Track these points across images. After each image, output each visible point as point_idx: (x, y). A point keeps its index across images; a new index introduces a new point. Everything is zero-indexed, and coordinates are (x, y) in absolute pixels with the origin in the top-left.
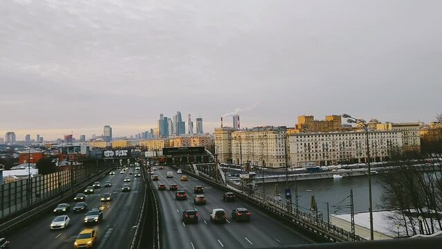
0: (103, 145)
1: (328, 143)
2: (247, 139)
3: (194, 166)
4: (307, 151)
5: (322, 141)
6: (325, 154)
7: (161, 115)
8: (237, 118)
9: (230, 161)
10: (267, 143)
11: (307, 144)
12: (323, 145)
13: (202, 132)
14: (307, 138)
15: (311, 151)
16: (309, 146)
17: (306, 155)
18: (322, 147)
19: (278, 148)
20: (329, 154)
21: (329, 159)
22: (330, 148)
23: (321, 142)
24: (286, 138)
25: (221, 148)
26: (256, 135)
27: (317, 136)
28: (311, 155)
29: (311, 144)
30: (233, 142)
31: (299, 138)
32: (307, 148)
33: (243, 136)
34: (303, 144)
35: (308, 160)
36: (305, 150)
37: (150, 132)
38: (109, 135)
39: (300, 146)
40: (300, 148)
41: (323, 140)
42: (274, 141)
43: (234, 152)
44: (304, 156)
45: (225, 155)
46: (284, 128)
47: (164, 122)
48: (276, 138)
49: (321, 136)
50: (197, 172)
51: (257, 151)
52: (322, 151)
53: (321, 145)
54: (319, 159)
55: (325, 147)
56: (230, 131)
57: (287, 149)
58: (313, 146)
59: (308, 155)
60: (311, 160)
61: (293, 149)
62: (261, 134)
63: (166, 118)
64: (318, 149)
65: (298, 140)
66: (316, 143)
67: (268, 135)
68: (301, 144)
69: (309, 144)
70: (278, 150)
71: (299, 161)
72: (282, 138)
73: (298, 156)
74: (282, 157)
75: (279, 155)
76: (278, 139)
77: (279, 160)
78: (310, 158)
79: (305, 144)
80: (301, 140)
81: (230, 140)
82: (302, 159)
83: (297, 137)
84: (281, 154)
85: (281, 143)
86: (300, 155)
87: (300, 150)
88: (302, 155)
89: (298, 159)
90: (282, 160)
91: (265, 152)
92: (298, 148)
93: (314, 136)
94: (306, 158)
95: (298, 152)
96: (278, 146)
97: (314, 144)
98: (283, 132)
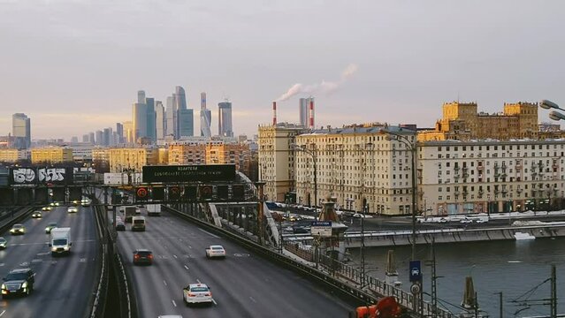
0: (12, 156)
1: (507, 164)
2: (330, 150)
3: (212, 206)
4: (461, 181)
5: (492, 158)
6: (500, 188)
7: (141, 94)
8: (307, 105)
9: (290, 197)
10: (372, 161)
11: (460, 165)
12: (496, 168)
13: (230, 133)
14: (460, 152)
15: (469, 180)
16: (465, 170)
17: (457, 189)
18: (492, 172)
19: (397, 173)
20: (507, 188)
21: (507, 199)
22: (509, 175)
23: (492, 162)
24: (414, 150)
25: (271, 170)
26: (350, 142)
27: (484, 148)
28: (469, 189)
29: (468, 165)
30: (299, 156)
31: (444, 152)
32: (460, 172)
33: (321, 144)
34: (452, 165)
35: (461, 199)
36: (456, 179)
37: (115, 129)
38: (24, 135)
39: (445, 169)
40: (444, 173)
41: (495, 156)
42: (389, 157)
43: (300, 177)
44: (452, 189)
45: (280, 184)
46: (412, 129)
47: (147, 110)
48: (394, 151)
49: (492, 148)
50: (218, 220)
51: (351, 178)
52: (492, 180)
53: (491, 167)
54: (485, 198)
55: (500, 172)
56: (292, 133)
57: (416, 173)
58: (474, 168)
59: (461, 190)
60: (469, 199)
61: (429, 174)
62: (360, 141)
63: (151, 101)
64: (485, 176)
65: (440, 156)
66: (480, 164)
67: (376, 142)
68: (448, 165)
69: (465, 164)
70: (398, 176)
71: (442, 201)
72: (406, 151)
73: (440, 190)
74: (404, 192)
75: (398, 186)
76: (397, 153)
77: (398, 198)
78: (465, 194)
79: (456, 164)
80: (448, 156)
81: (293, 152)
82: (448, 197)
83: (440, 150)
84: (404, 186)
85: (403, 161)
86: (444, 188)
87: (444, 178)
88: (448, 190)
89: (440, 198)
90: (404, 198)
91: (368, 179)
92: (440, 173)
93: (476, 148)
94: (457, 196)
95: (440, 182)
96: (398, 169)
97: (476, 164)
98: (410, 137)
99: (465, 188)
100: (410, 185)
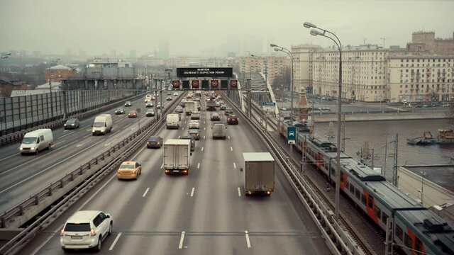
1: (446, 71)
4: (415, 81)
5: (437, 67)
6: (441, 86)
9: (310, 89)
10: (359, 68)
11: (415, 71)
12: (439, 74)
14: (416, 63)
15: (420, 81)
16: (418, 74)
17: (412, 86)
18: (436, 76)
19: (378, 76)
20: (446, 86)
21: (446, 93)
22: (447, 78)
23: (436, 69)
24: (386, 62)
25: (299, 75)
26: (346, 56)
27: (431, 61)
28: (420, 86)
29: (421, 71)
30: (315, 64)
31: (405, 63)
32: (415, 76)
33: (328, 57)
34: (410, 71)
35: (414, 93)
36: (412, 80)
39: (405, 73)
40: (404, 76)
41: (439, 65)
42: (369, 65)
43: (315, 77)
44: (409, 87)
45: (303, 82)
48: (373, 62)
49: (437, 61)
51: (346, 78)
52: (436, 81)
53: (436, 73)
54: (430, 91)
55: (441, 76)
56: (312, 50)
57: (387, 77)
58: (424, 73)
59: (415, 87)
60: (420, 92)
61: (395, 77)
62: (352, 55)
64: (431, 78)
65: (402, 65)
66: (428, 70)
67: (362, 56)
68: (407, 71)
69: (418, 70)
70: (374, 78)
71: (403, 94)
72: (381, 62)
73: (401, 86)
74: (378, 87)
75: (374, 84)
76: (374, 63)
77: (374, 92)
78: (417, 90)
79: (413, 70)
80: (407, 65)
81: (312, 62)
82: (406, 91)
83: (402, 61)
84: (377, 84)
85: (378, 69)
86: (404, 86)
87: (404, 79)
88: (407, 86)
89: (401, 92)
90: (378, 91)
91: (356, 79)
92: (402, 76)
93: (426, 61)
94: (412, 90)
95: (401, 81)
96: (374, 71)
97: (425, 70)
98: (383, 53)
99: (417, 86)
100: (382, 84)
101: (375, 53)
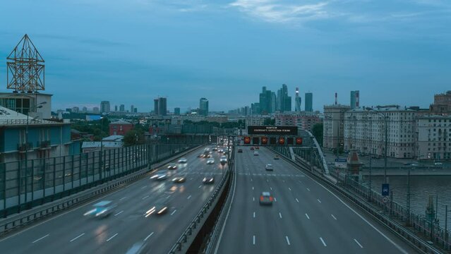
2: (364, 120)
4: (442, 140)
7: (264, 88)
8: (355, 94)
11: (443, 131)
14: (443, 123)
15: (447, 140)
16: (445, 133)
17: (440, 144)
19: (403, 134)
24: (414, 121)
25: (330, 130)
28: (447, 145)
29: (448, 131)
30: (346, 123)
31: (432, 123)
32: (442, 135)
33: (359, 117)
34: (437, 130)
35: (442, 150)
36: (440, 139)
37: (250, 107)
38: (205, 109)
39: (432, 132)
40: (432, 135)
42: (398, 124)
43: (346, 135)
44: (437, 144)
45: (335, 138)
47: (267, 97)
48: (401, 121)
51: (376, 136)
56: (343, 110)
57: (415, 135)
59: (442, 145)
61: (423, 136)
62: (381, 115)
63: (269, 92)
65: (430, 125)
67: (391, 116)
68: (435, 130)
69: (445, 130)
70: (403, 136)
71: (431, 151)
72: (409, 122)
73: (429, 144)
74: (407, 145)
75: (403, 142)
76: (403, 123)
77: (403, 148)
78: (445, 149)
79: (440, 130)
80: (435, 125)
81: (343, 121)
82: (434, 149)
83: (430, 121)
84: (407, 142)
85: (407, 128)
86: (432, 143)
87: (432, 137)
88: (434, 144)
89: (429, 149)
90: (407, 149)
92: (429, 135)
94: (440, 149)
95: (429, 140)
96: (404, 131)
98: (411, 114)
99: (445, 144)
100: (411, 141)
101: (404, 114)
